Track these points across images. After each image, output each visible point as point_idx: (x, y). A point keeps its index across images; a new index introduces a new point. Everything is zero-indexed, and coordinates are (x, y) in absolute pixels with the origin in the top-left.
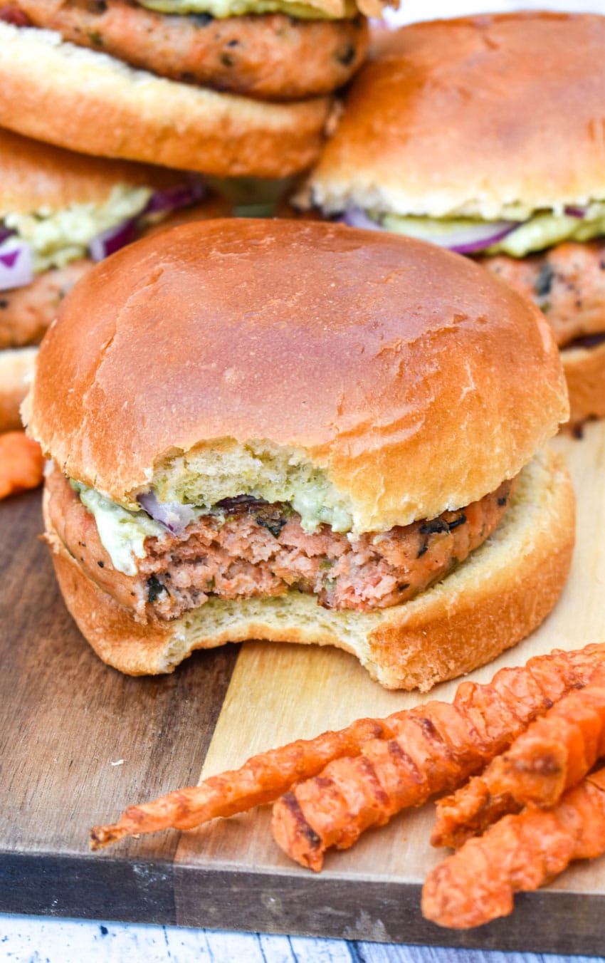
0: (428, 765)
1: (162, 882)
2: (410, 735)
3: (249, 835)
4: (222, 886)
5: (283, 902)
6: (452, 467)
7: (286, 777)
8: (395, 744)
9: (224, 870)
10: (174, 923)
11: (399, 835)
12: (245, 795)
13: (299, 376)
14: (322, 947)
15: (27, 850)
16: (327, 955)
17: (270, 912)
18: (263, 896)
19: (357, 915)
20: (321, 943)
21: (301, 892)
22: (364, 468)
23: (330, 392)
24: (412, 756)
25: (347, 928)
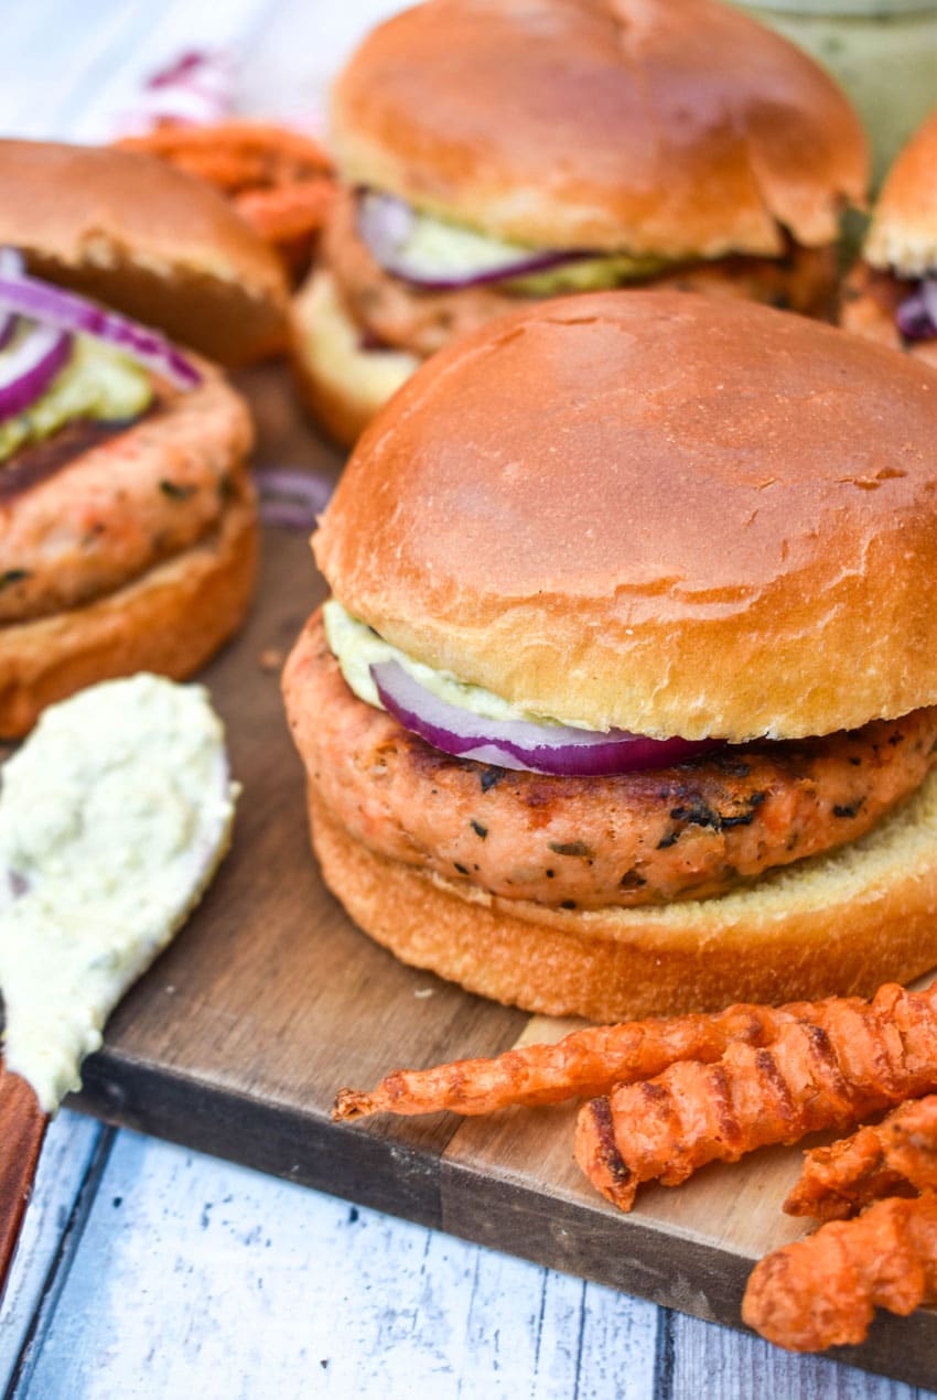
0: (809, 1093)
1: (426, 1177)
2: (792, 1047)
3: (554, 1135)
4: (501, 1200)
5: (579, 1240)
6: (785, 677)
7: (612, 1072)
8: (766, 1056)
9: (504, 1181)
10: (440, 1229)
11: (754, 1179)
12: (548, 1086)
13: (599, 493)
14: (625, 1306)
15: (265, 1096)
16: (626, 1319)
17: (560, 1247)
18: (552, 1225)
19: (672, 1278)
20: (625, 1300)
21: (602, 1232)
22: (646, 642)
23: (633, 524)
24: (787, 1078)
25: (659, 1290)
